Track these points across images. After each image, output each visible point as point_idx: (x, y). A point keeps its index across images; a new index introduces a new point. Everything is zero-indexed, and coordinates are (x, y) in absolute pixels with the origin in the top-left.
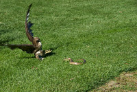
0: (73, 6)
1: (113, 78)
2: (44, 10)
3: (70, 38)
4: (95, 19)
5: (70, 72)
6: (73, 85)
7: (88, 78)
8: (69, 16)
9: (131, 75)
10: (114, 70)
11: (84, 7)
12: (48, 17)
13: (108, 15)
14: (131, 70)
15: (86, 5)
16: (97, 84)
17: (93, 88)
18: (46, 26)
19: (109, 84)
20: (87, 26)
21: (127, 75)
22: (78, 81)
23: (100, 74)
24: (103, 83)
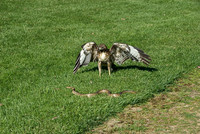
0: (54, 11)
1: (114, 114)
2: (11, 17)
3: (51, 58)
4: (87, 30)
5: (52, 108)
6: (57, 126)
7: (78, 116)
8: (48, 25)
9: (139, 109)
10: (115, 103)
11: (71, 12)
12: (18, 28)
13: (106, 23)
14: (139, 102)
15: (74, 9)
16: (92, 125)
17: (85, 130)
18: (15, 40)
19: (110, 123)
20: (76, 40)
21: (134, 109)
22: (64, 120)
23: (96, 110)
24: (100, 122)
